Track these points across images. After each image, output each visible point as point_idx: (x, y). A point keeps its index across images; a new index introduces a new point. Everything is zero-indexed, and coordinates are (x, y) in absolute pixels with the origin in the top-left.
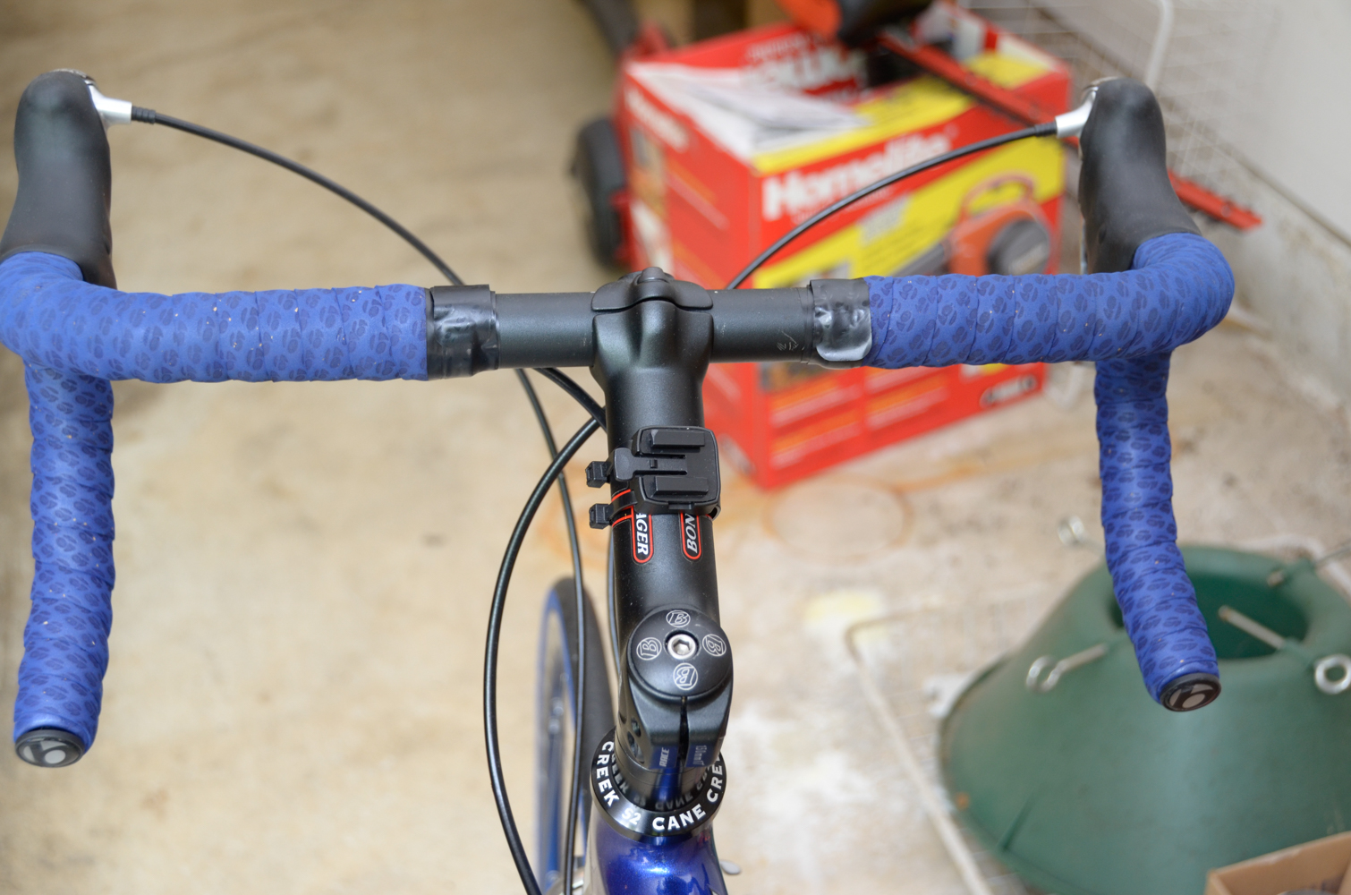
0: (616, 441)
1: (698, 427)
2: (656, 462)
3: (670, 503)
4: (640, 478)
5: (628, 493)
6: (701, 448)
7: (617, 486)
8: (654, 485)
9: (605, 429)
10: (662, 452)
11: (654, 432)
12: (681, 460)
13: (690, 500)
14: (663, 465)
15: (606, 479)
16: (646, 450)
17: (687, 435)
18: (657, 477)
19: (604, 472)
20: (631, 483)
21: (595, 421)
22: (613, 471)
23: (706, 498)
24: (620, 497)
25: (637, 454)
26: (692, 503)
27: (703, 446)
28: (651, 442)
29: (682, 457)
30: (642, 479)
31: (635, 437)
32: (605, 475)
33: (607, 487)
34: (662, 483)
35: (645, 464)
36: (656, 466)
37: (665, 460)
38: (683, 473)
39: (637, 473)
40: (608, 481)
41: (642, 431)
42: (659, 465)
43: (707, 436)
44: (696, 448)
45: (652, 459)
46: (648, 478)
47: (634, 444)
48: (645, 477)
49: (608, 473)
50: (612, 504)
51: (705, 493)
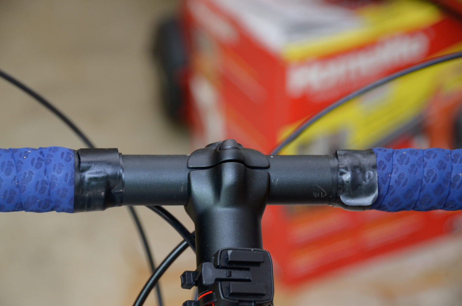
0: (202, 258)
1: (259, 249)
2: (230, 272)
3: (240, 301)
4: (219, 284)
5: (210, 294)
6: (261, 264)
7: (202, 288)
8: (229, 288)
9: (194, 248)
10: (234, 266)
11: (230, 252)
12: (247, 272)
13: (253, 299)
14: (236, 274)
15: (194, 283)
16: (223, 264)
17: (251, 254)
18: (231, 283)
19: (194, 278)
20: (214, 287)
21: (185, 243)
22: (201, 277)
23: (264, 298)
24: (205, 296)
25: (217, 267)
26: (255, 302)
27: (263, 262)
28: (227, 258)
29: (248, 269)
30: (221, 284)
31: (216, 255)
32: (194, 281)
33: (194, 289)
34: (234, 287)
35: (223, 274)
36: (230, 275)
37: (237, 271)
38: (249, 281)
39: (217, 280)
40: (196, 285)
41: (222, 251)
42: (232, 275)
43: (265, 255)
44: (257, 264)
45: (228, 271)
46: (225, 284)
47: (216, 260)
48: (223, 283)
49: (196, 279)
50: (199, 301)
51: (263, 295)
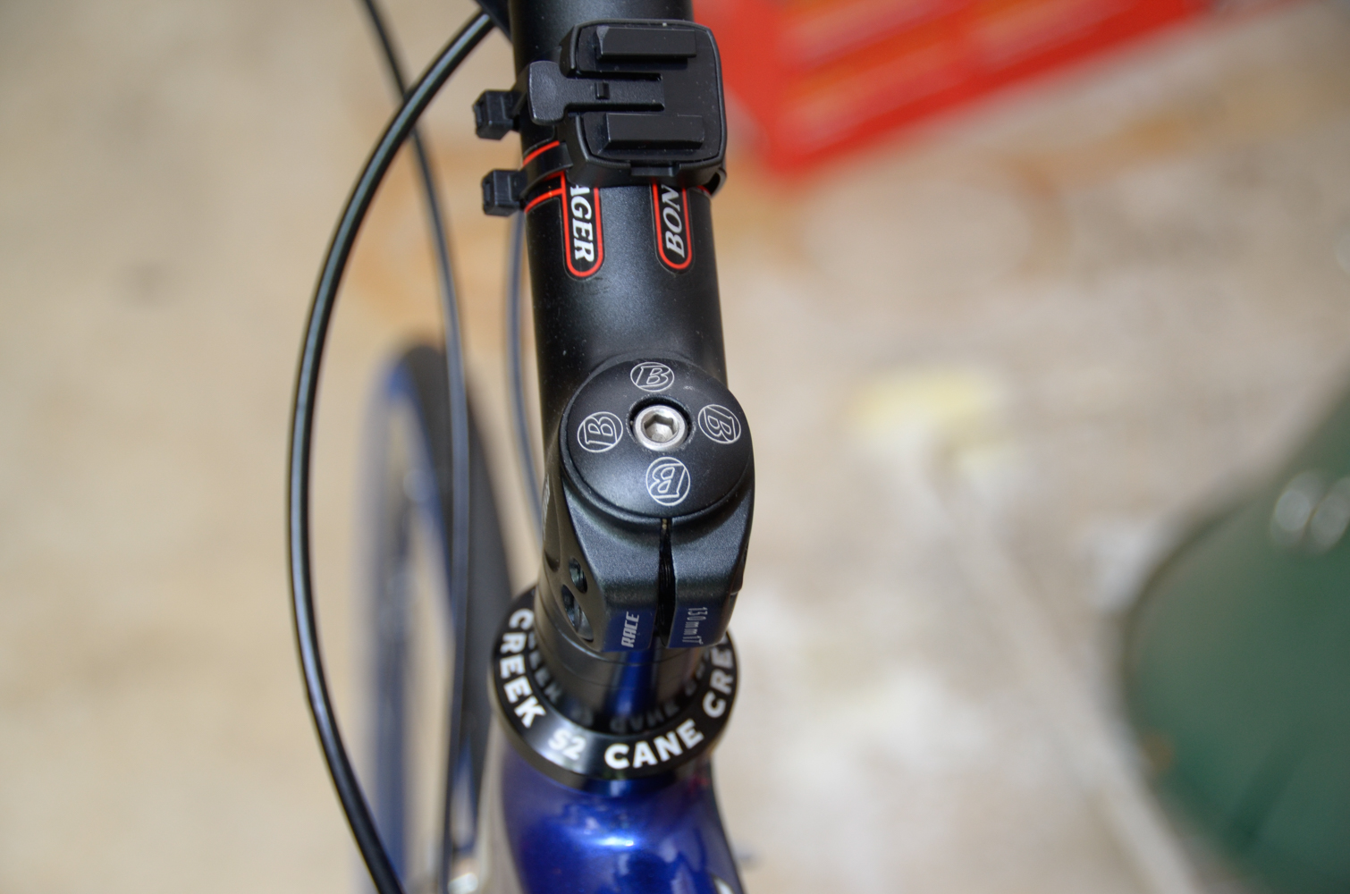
0: (527, 53)
1: (683, 22)
2: (606, 87)
3: (635, 164)
4: (578, 119)
5: (554, 149)
6: (689, 60)
7: (532, 134)
8: (603, 131)
9: (506, 30)
10: (617, 69)
11: (602, 31)
12: (652, 85)
13: (670, 158)
14: (621, 92)
15: (511, 122)
16: (587, 65)
17: (662, 34)
18: (610, 114)
19: (509, 110)
20: (561, 128)
21: (484, 20)
22: (526, 107)
23: (700, 153)
24: (539, 157)
25: (570, 74)
26: (675, 165)
27: (693, 56)
28: (597, 49)
29: (654, 78)
30: (582, 120)
31: (565, 43)
32: (510, 116)
33: (513, 139)
34: (619, 127)
35: (586, 92)
36: (605, 97)
37: (623, 83)
38: (658, 108)
39: (571, 109)
40: (516, 128)
41: (580, 30)
42: (612, 94)
43: (700, 37)
44: (679, 62)
45: (599, 82)
46: (593, 119)
47: (565, 56)
48: (587, 116)
49: (516, 111)
50: (523, 171)
51: (697, 145)
